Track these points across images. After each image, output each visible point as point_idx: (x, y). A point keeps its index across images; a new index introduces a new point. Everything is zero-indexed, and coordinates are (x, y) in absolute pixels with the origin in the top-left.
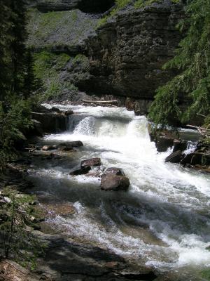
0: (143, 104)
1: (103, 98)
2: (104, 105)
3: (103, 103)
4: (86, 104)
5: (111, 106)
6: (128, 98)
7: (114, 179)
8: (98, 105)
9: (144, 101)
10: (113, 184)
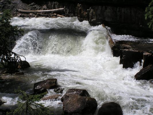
0: (99, 12)
1: (45, 7)
2: (47, 15)
3: (46, 13)
4: (24, 15)
5: (56, 16)
6: (79, 5)
7: (78, 100)
8: (39, 15)
9: (100, 7)
10: (78, 106)
